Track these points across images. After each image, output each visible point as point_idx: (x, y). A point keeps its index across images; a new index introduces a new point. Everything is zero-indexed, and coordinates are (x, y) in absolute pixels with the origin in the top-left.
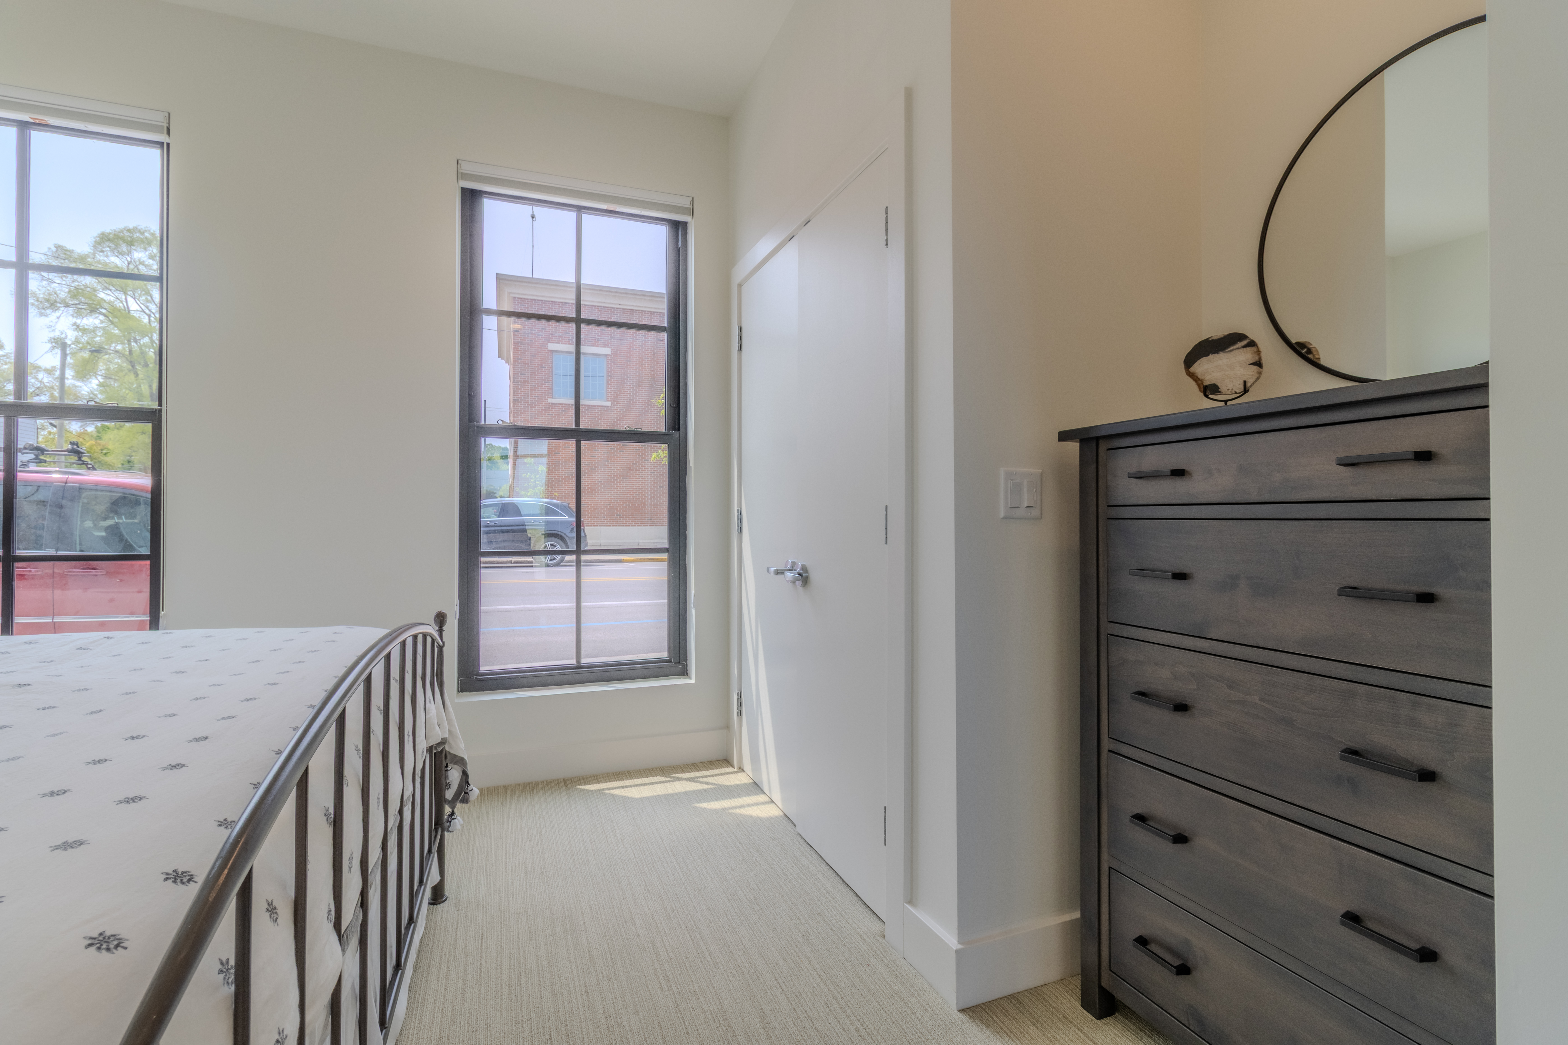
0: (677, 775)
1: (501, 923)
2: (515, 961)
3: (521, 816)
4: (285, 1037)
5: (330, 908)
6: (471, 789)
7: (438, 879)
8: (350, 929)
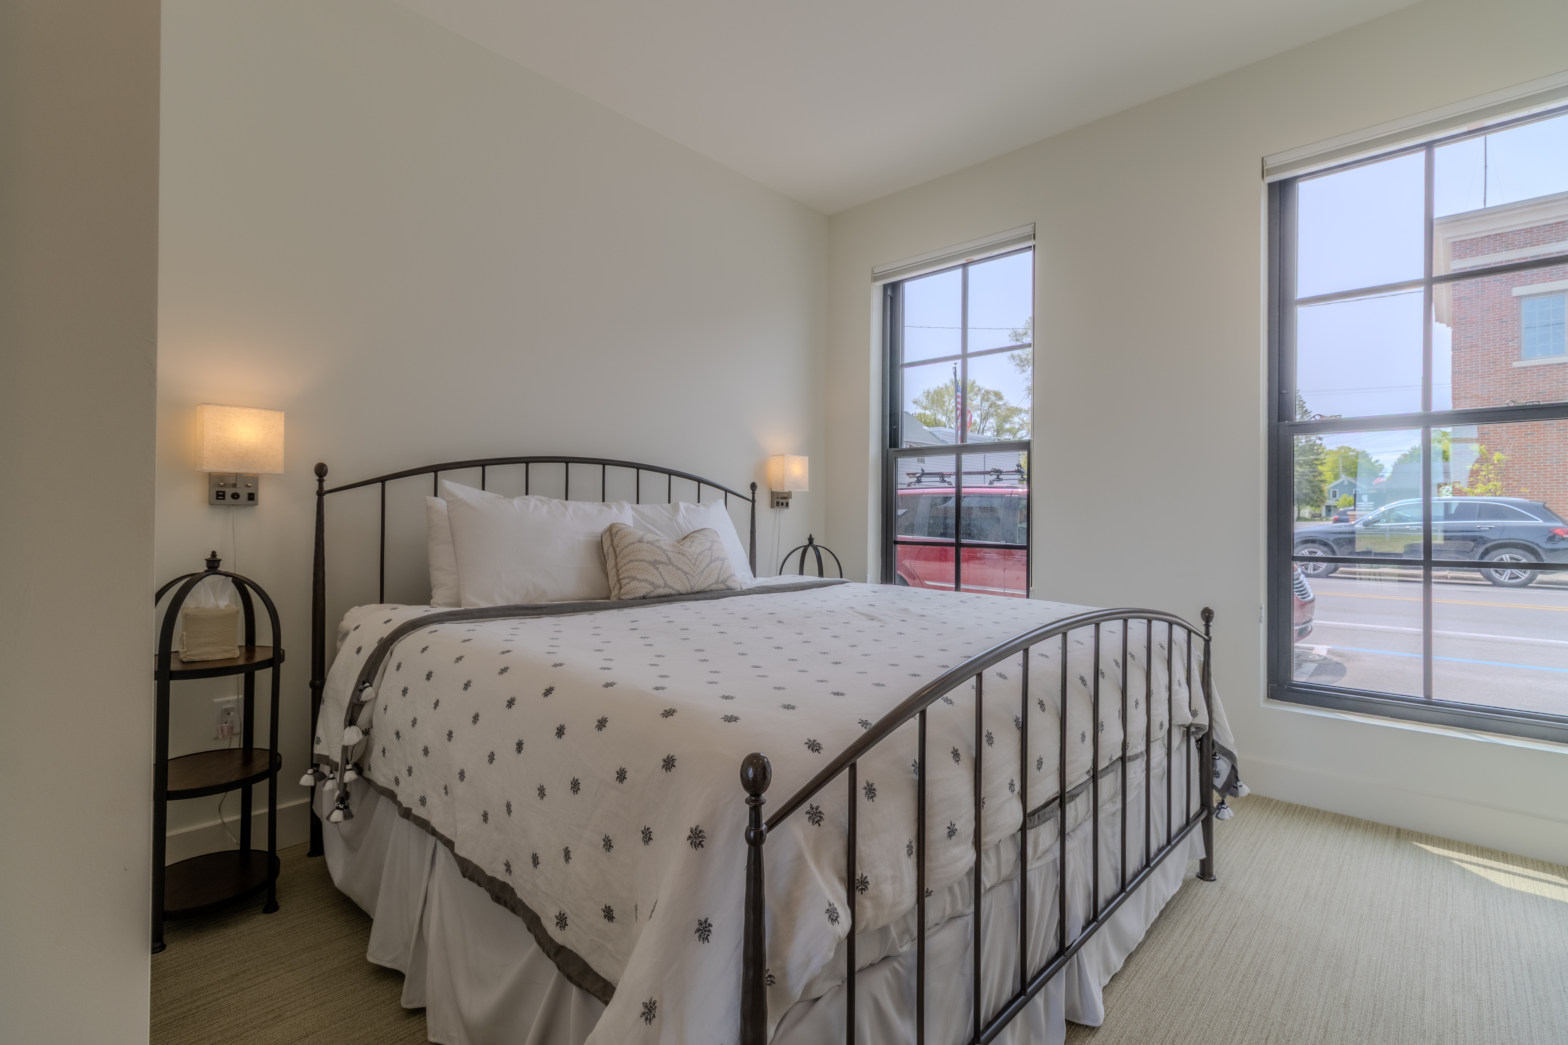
1: (1259, 924)
2: (1259, 961)
3: (1325, 844)
4: (956, 830)
5: (1014, 782)
6: (1241, 786)
7: (1204, 856)
8: (1041, 813)
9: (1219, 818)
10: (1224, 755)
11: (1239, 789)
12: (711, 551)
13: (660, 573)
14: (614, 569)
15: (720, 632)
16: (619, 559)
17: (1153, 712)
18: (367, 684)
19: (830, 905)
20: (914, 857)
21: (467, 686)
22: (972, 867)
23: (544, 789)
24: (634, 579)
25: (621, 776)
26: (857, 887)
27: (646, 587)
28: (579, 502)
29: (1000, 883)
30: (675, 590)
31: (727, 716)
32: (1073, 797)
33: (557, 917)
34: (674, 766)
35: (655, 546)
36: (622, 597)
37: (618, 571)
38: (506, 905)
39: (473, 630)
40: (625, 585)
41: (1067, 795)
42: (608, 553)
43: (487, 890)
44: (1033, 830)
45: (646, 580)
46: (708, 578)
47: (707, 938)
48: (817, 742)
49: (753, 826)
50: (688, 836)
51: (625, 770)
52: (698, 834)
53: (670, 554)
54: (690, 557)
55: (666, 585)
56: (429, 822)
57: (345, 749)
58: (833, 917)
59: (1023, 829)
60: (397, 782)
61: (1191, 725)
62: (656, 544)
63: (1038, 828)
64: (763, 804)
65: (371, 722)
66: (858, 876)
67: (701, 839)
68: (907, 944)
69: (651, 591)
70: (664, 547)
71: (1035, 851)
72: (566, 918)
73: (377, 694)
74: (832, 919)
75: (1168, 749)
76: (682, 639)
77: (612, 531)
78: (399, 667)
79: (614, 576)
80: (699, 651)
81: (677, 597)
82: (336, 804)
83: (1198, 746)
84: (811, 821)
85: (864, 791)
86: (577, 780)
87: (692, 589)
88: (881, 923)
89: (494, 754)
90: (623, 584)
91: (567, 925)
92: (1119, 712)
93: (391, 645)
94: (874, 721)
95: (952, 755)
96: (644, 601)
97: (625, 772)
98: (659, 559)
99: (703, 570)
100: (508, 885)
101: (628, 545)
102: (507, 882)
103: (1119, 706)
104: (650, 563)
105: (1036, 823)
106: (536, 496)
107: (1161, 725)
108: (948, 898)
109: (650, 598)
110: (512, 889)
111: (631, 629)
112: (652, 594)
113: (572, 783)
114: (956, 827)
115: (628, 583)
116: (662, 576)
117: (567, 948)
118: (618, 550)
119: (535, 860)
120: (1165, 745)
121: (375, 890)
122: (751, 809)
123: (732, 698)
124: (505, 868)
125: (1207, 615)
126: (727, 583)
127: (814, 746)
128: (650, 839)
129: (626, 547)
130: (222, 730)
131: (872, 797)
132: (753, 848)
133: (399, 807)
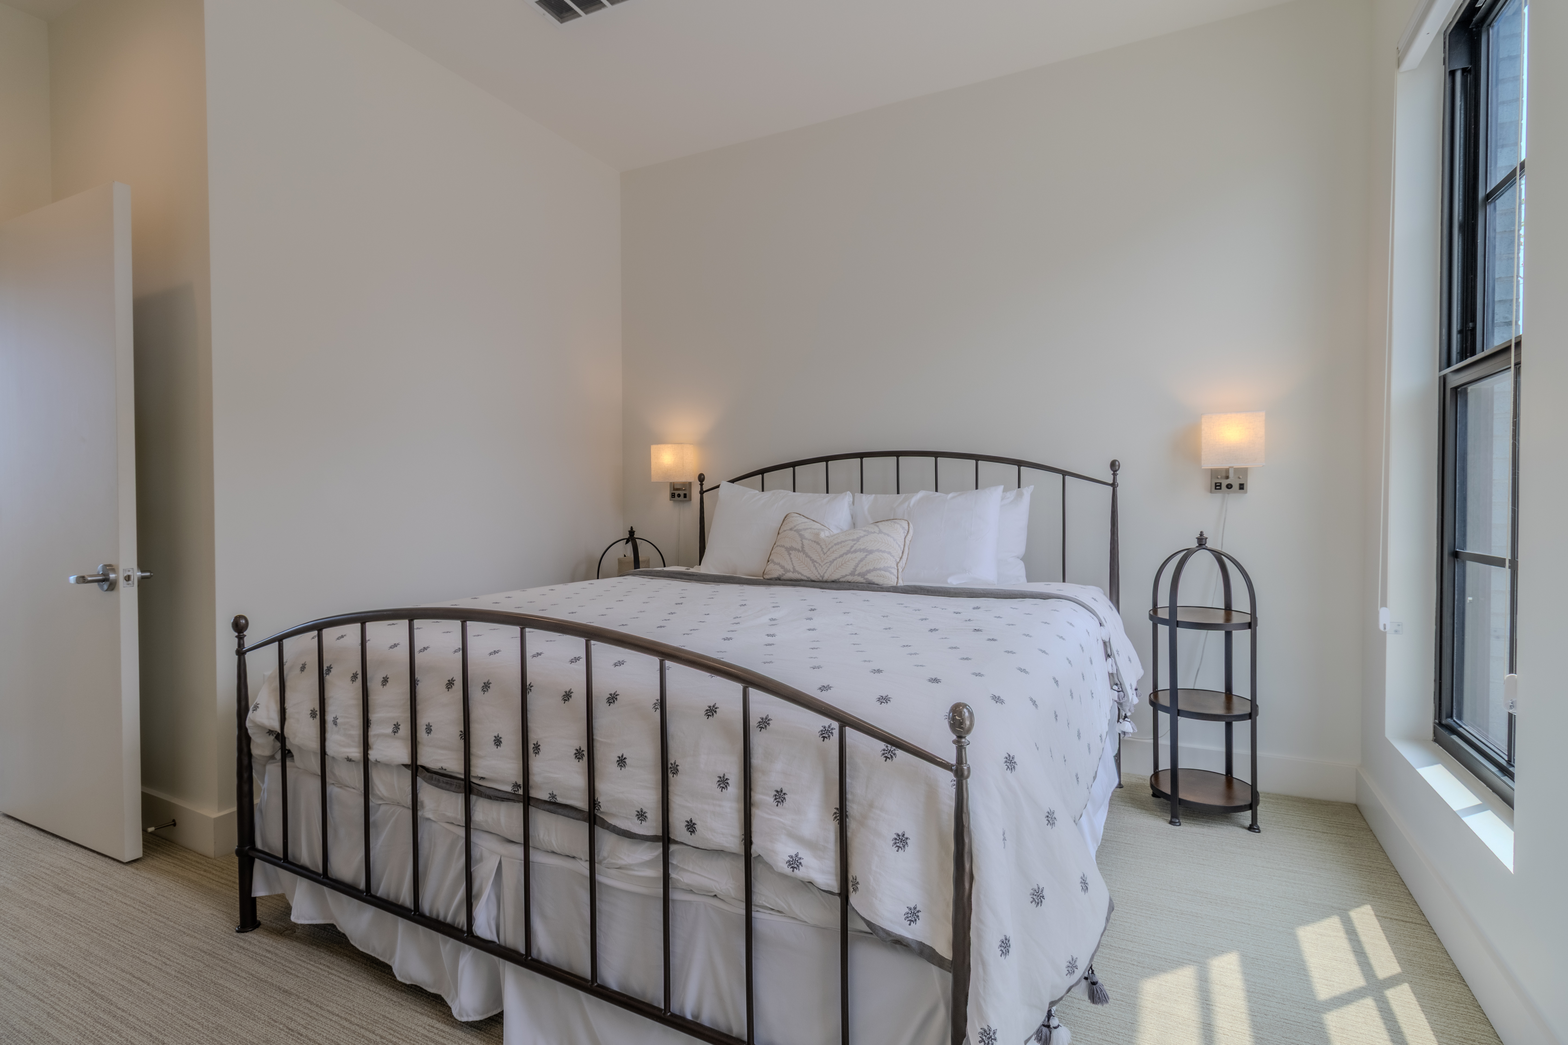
13: (791, 559)
27: (778, 570)
30: (804, 576)
45: (779, 564)
46: (840, 569)
53: (805, 542)
54: (824, 547)
55: (795, 571)
64: (243, 638)
87: (823, 577)
96: (778, 581)
99: (834, 560)
116: (792, 561)
126: (866, 577)
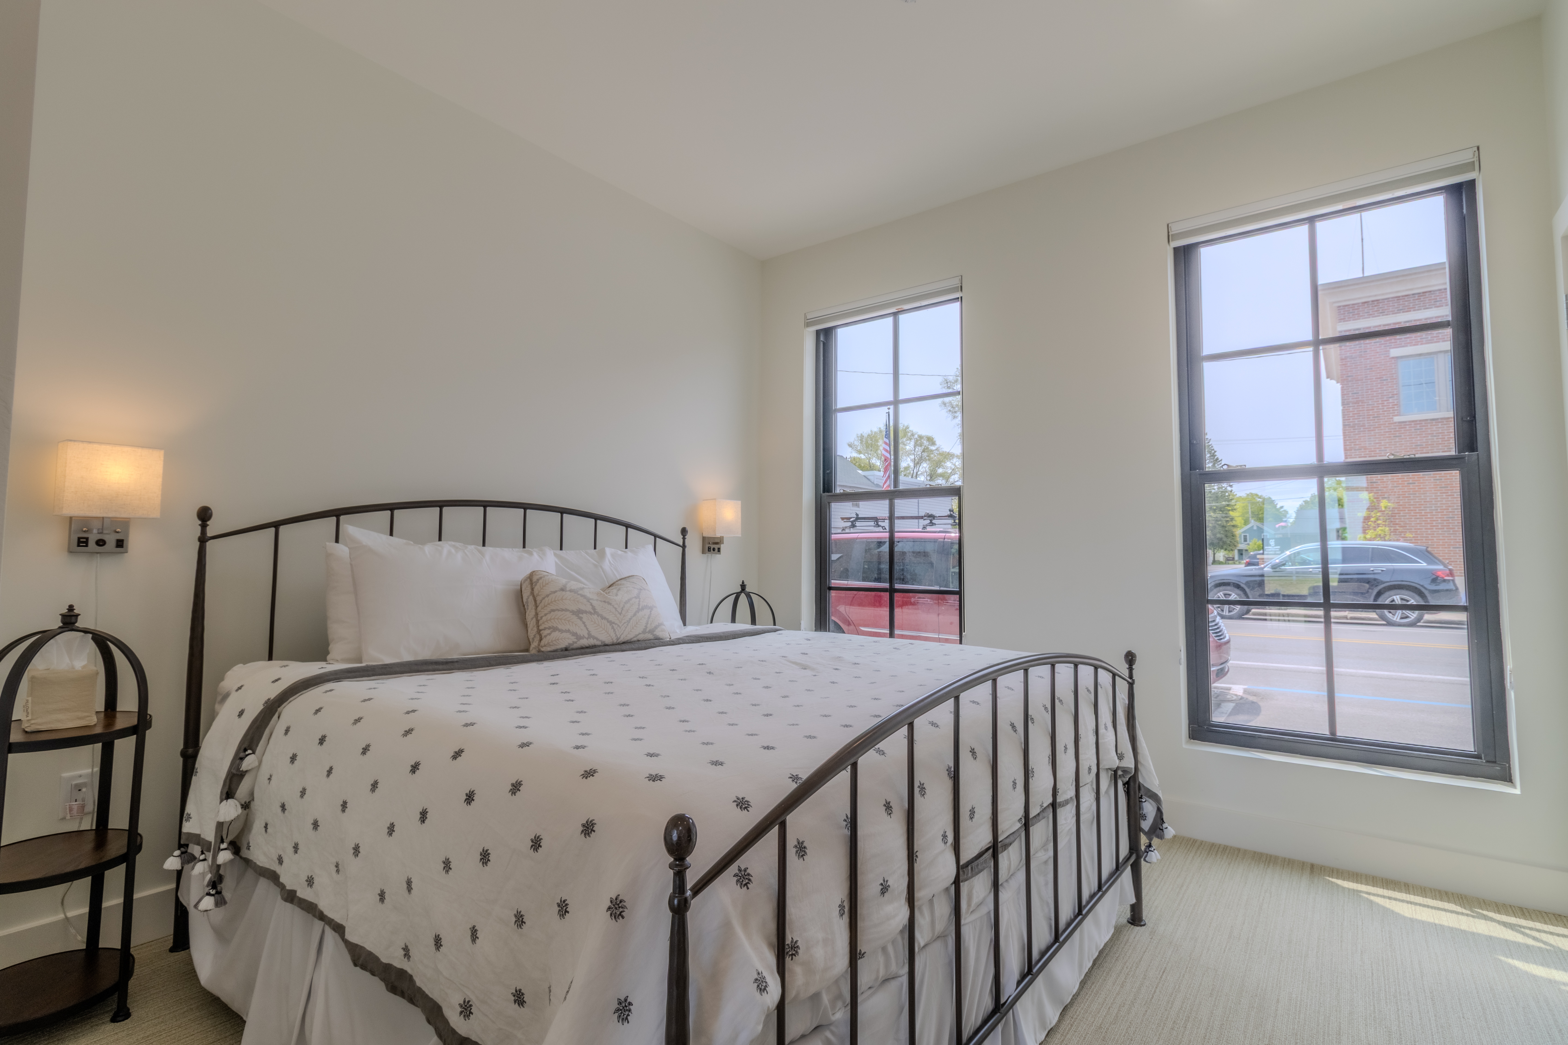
0: (1485, 912)
1: (1187, 968)
2: (1188, 1006)
3: (1246, 883)
4: (889, 886)
5: (947, 834)
6: (1167, 828)
7: (1134, 901)
8: (974, 864)
9: (1147, 862)
10: (1150, 797)
11: (1165, 831)
12: (638, 600)
13: (584, 623)
14: (534, 619)
15: (647, 685)
16: (539, 609)
17: (1081, 757)
18: (249, 752)
19: (759, 974)
20: (846, 917)
21: (365, 750)
22: (906, 925)
23: (450, 862)
24: (555, 629)
25: (536, 844)
26: (787, 953)
27: (568, 639)
28: (498, 549)
29: (934, 941)
30: (600, 641)
31: (651, 775)
32: (1006, 846)
33: (461, 1006)
34: (594, 831)
35: (578, 594)
36: (542, 649)
37: (538, 621)
38: (402, 995)
39: (374, 688)
40: (545, 636)
41: (999, 845)
42: (527, 602)
43: (381, 980)
44: (966, 883)
45: (568, 631)
46: (635, 628)
47: (627, 1018)
48: (746, 799)
49: (677, 892)
50: (607, 907)
51: (541, 837)
52: (618, 905)
53: (594, 603)
54: (616, 606)
55: (590, 636)
56: (316, 905)
57: (220, 825)
58: (762, 987)
59: (957, 882)
60: (280, 860)
61: (1118, 768)
62: (580, 592)
63: (971, 880)
64: (688, 868)
65: (252, 794)
66: (788, 941)
67: (621, 910)
68: (840, 1011)
69: (573, 642)
70: (588, 595)
71: (969, 905)
72: (471, 1006)
73: (260, 762)
74: (761, 989)
75: (1096, 793)
76: (606, 693)
77: (532, 579)
78: (287, 731)
79: (534, 627)
80: (624, 705)
81: (602, 648)
82: (207, 890)
83: (1125, 789)
84: (739, 885)
85: (795, 850)
86: (487, 851)
87: (618, 639)
88: (812, 990)
89: (394, 826)
90: (543, 635)
91: (472, 1014)
92: (1049, 757)
93: (279, 707)
94: (804, 776)
95: (885, 808)
96: (567, 653)
97: (540, 840)
98: (583, 608)
99: (630, 619)
100: (406, 972)
101: (550, 594)
102: (405, 968)
103: (1049, 751)
104: (573, 612)
105: (970, 875)
106: (450, 543)
107: (1090, 769)
108: (881, 959)
109: (573, 649)
110: (411, 976)
111: (551, 684)
112: (575, 646)
113: (481, 854)
114: (888, 883)
115: (549, 634)
116: (585, 626)
117: (471, 1040)
118: (539, 599)
119: (438, 942)
120: (1093, 789)
121: (249, 987)
122: (674, 873)
123: (657, 755)
124: (403, 953)
125: (1130, 658)
126: (654, 633)
127: (743, 804)
128: (566, 912)
129: (548, 596)
130: (71, 810)
131: (802, 856)
132: (677, 916)
133: (282, 890)
